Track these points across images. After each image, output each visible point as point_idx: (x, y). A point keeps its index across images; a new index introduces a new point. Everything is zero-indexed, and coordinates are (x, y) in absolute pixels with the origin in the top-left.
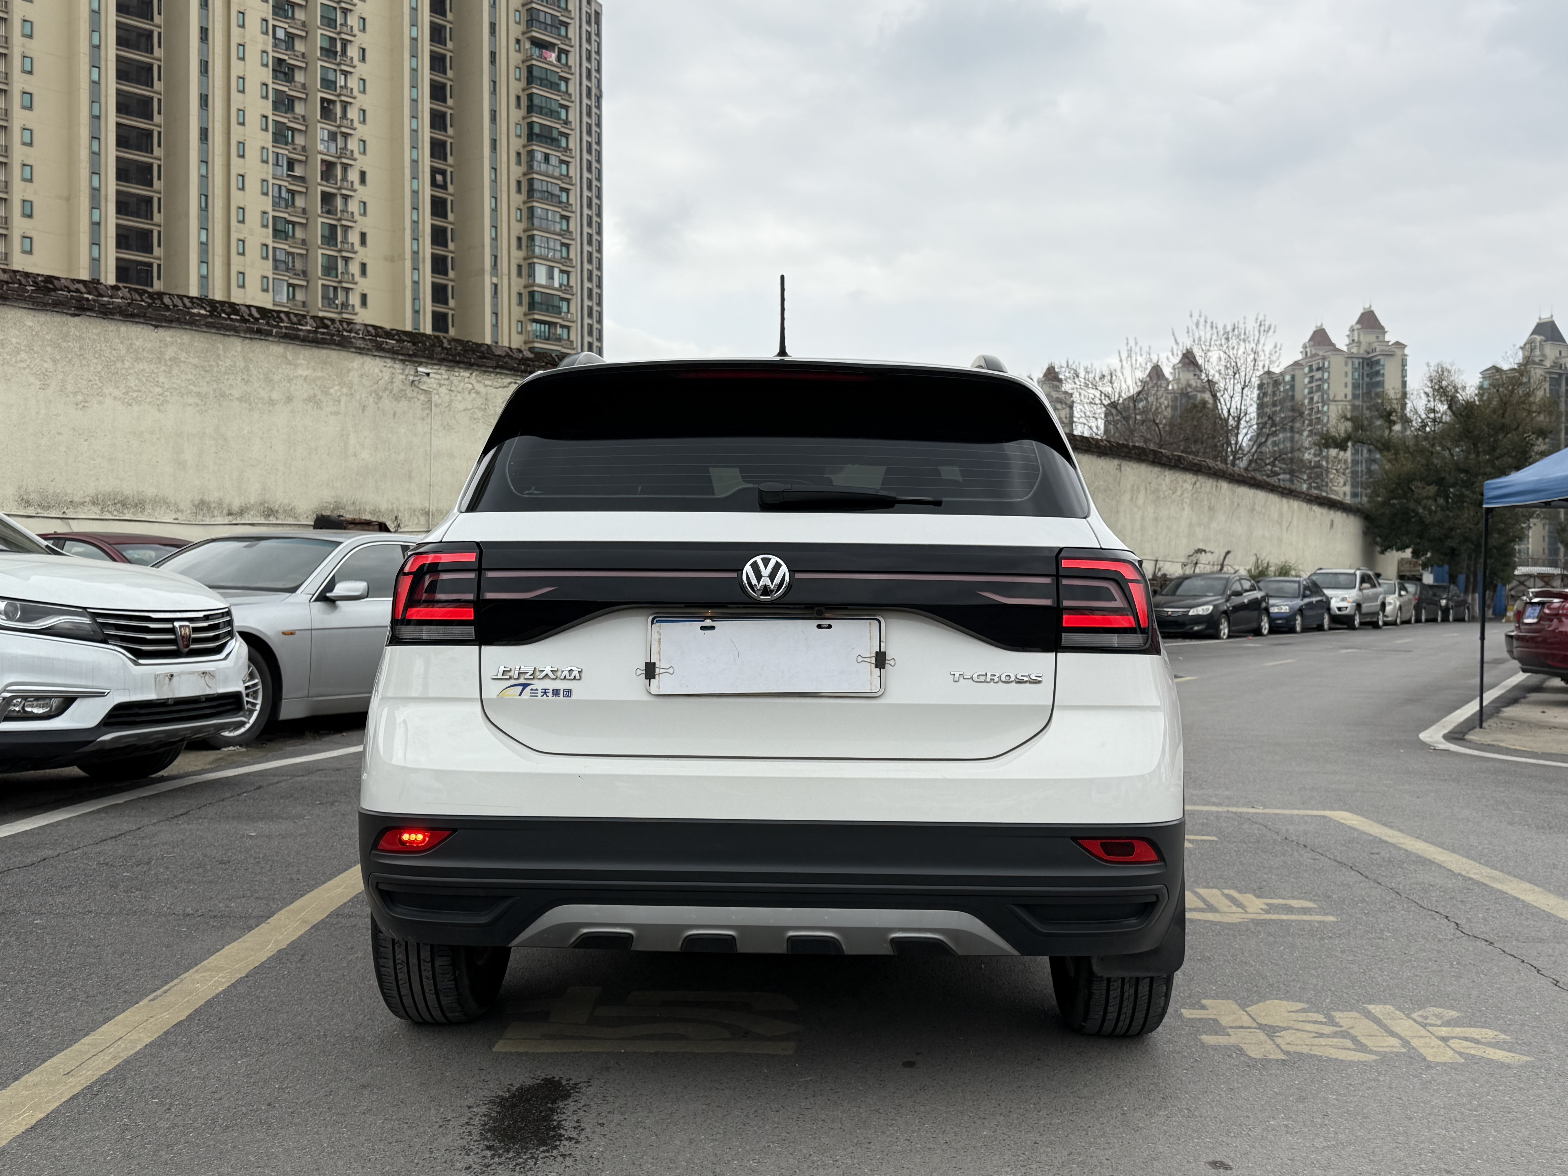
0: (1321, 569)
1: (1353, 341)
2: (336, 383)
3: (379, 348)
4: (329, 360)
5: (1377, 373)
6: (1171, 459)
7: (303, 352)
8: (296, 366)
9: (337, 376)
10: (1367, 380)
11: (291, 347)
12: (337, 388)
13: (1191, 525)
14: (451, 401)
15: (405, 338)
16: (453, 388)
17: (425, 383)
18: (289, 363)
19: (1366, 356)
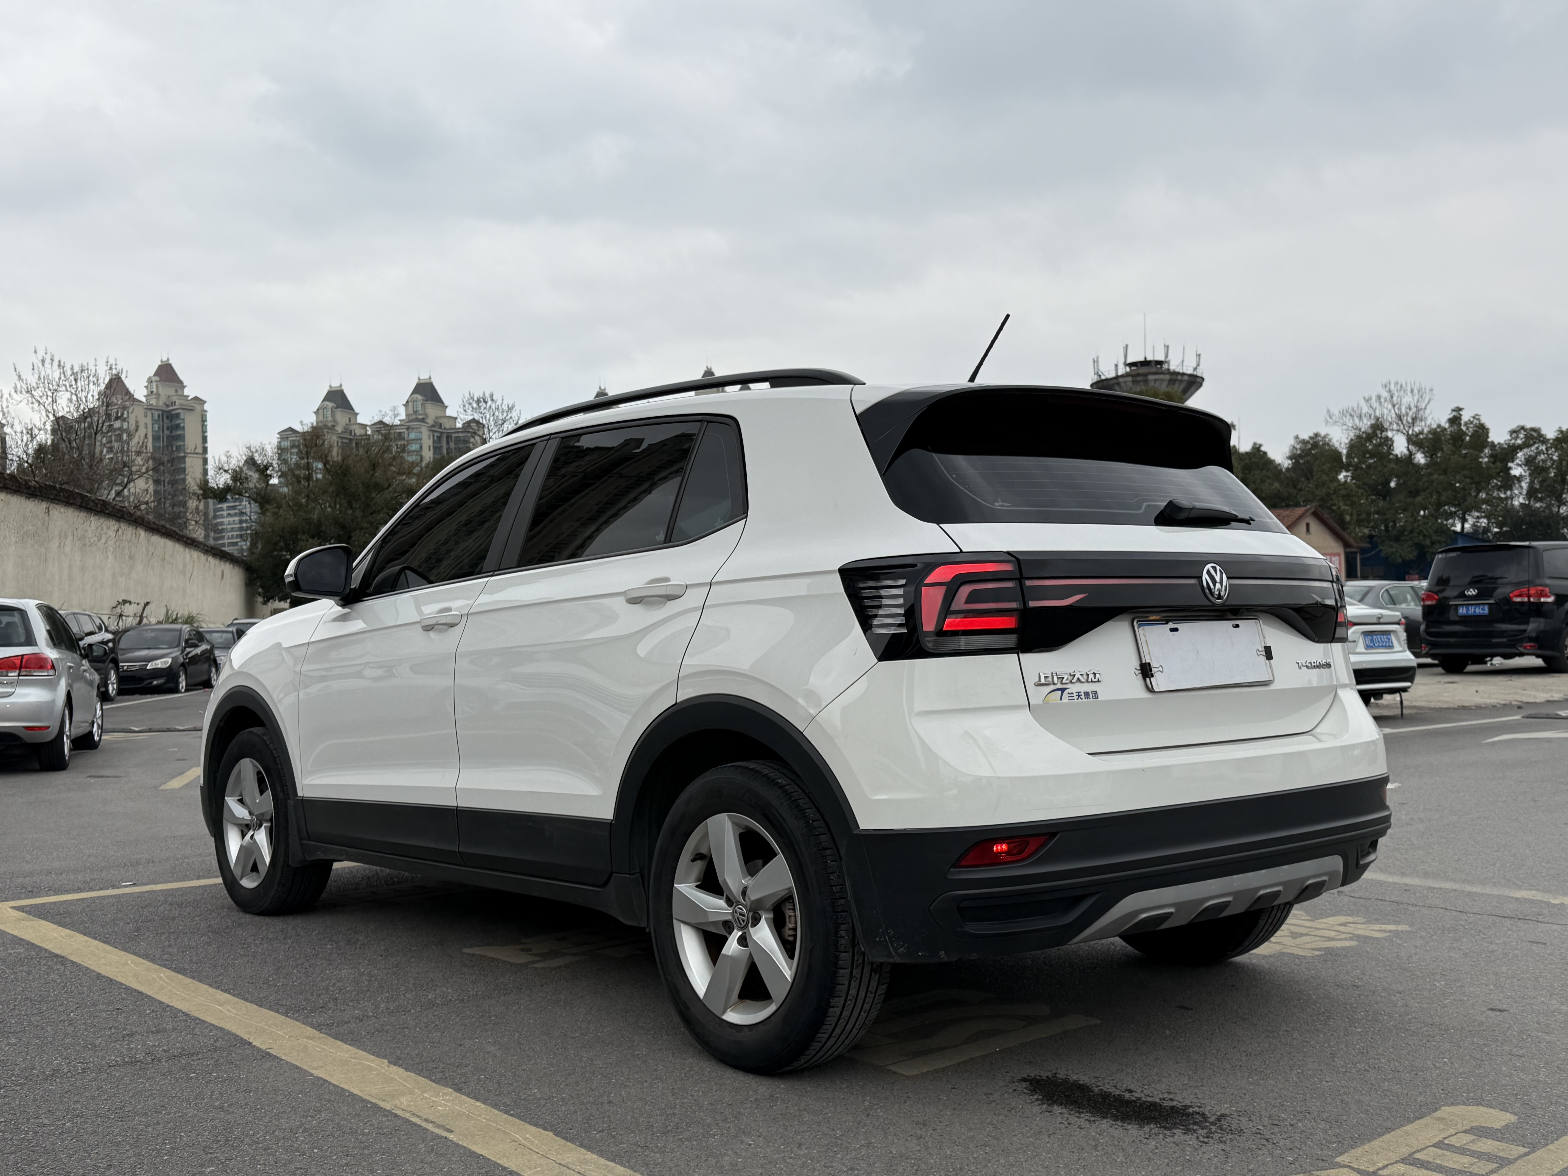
0: (236, 619)
1: (152, 392)
5: (178, 427)
6: (97, 504)
10: (167, 432)
13: (114, 575)
19: (165, 408)
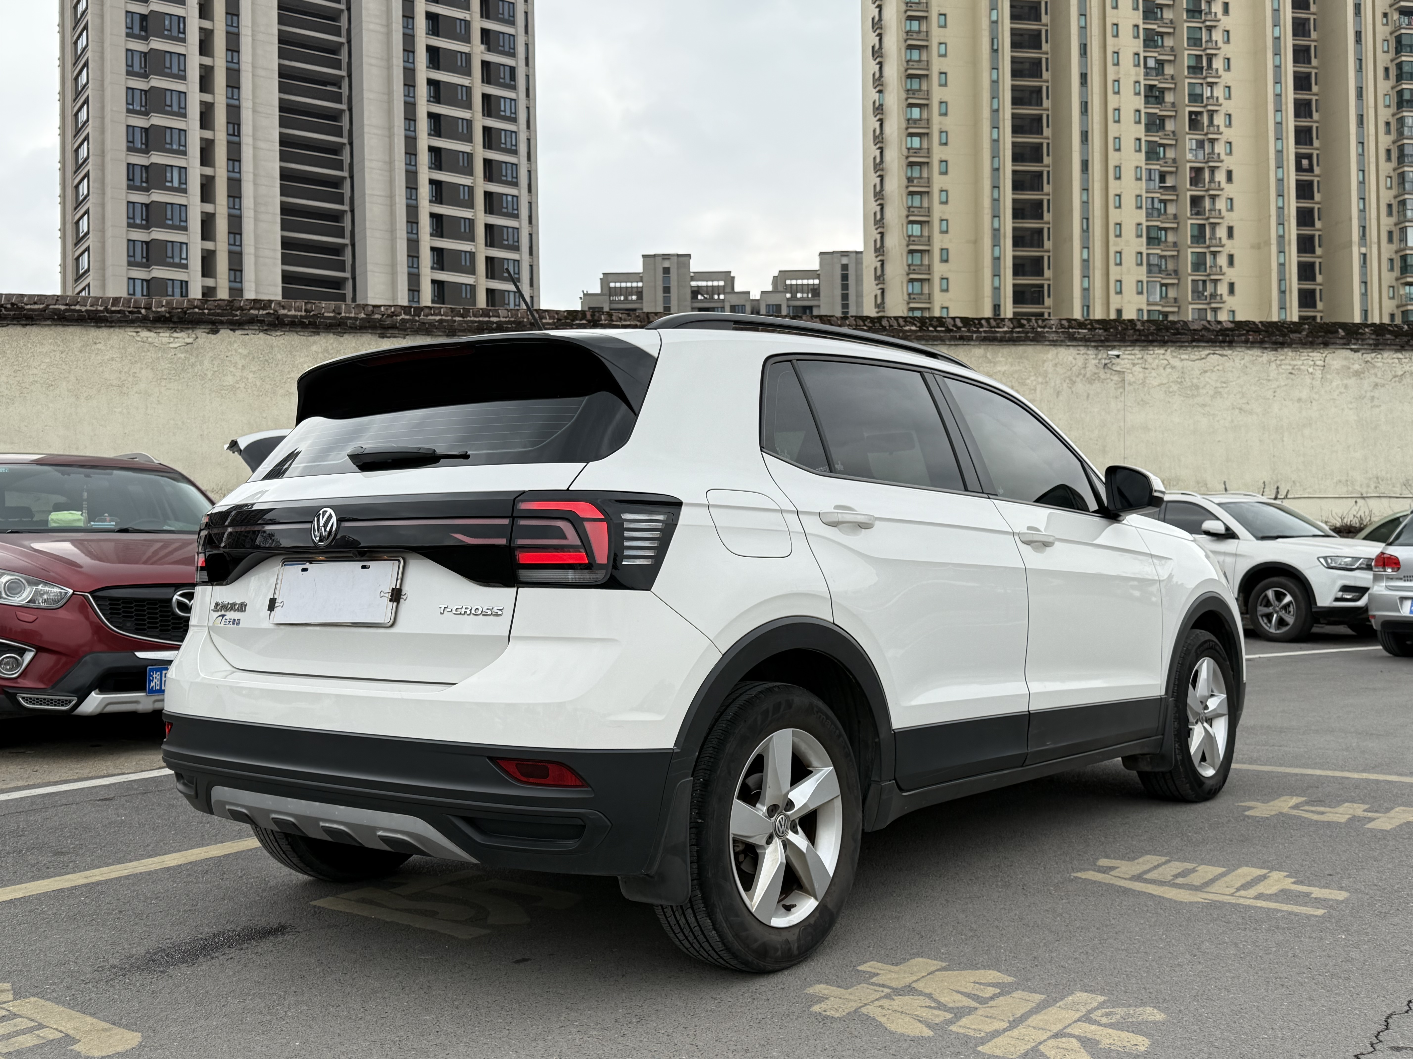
2: (1032, 374)
3: (1072, 338)
4: (1025, 355)
7: (1001, 350)
8: (995, 364)
9: (1033, 368)
11: (991, 347)
12: (1033, 378)
14: (1145, 378)
15: (1098, 326)
16: (1147, 366)
17: (1118, 364)
18: (990, 362)
